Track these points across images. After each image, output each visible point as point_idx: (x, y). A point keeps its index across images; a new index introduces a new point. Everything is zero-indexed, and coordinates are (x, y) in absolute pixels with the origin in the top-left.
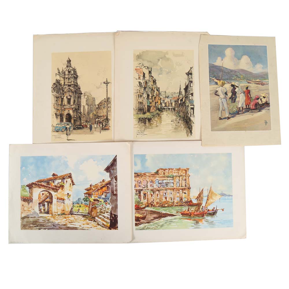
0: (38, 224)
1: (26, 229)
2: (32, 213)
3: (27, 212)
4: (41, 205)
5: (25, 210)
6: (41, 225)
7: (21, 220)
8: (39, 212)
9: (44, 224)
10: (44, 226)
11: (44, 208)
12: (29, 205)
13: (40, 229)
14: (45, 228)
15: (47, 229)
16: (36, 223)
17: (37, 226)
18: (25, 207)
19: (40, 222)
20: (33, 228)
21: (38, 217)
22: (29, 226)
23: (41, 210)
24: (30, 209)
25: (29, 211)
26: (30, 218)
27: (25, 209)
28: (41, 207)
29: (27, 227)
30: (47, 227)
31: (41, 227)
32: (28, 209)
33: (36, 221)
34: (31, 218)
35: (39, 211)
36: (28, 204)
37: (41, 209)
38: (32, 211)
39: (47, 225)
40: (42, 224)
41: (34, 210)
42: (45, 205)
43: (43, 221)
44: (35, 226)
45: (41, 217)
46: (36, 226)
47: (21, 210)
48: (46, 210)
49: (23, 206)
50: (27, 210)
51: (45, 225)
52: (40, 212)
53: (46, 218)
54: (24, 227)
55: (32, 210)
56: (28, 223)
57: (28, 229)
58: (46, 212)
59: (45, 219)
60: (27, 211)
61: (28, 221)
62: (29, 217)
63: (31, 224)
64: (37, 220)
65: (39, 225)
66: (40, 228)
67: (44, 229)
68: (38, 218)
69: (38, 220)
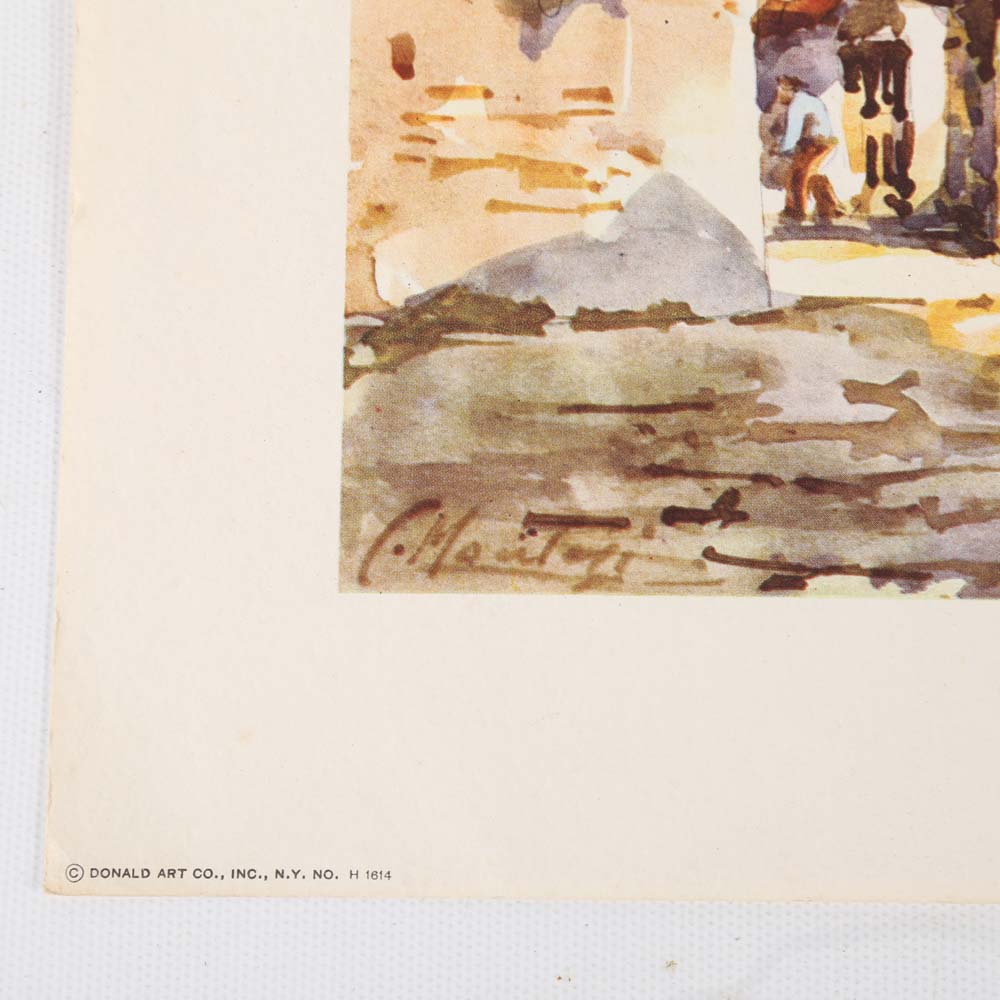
0: (754, 457)
1: (468, 562)
2: (600, 226)
3: (493, 206)
4: (821, 54)
5: (442, 166)
6: (809, 484)
7: (352, 373)
8: (778, 199)
9: (886, 463)
10: (890, 520)
11: (884, 124)
12: (531, 49)
13: (785, 577)
14: (897, 548)
15: (958, 567)
16: (689, 438)
17: (728, 510)
18: (445, 92)
19: (791, 432)
20: (625, 541)
21: (756, 304)
22: (545, 506)
23: (822, 166)
24: (569, 144)
25: (535, 170)
26: (558, 334)
27: (453, 143)
28: (802, 104)
29: (494, 532)
30: (955, 543)
31: (824, 523)
32: (511, 137)
33: (704, 404)
34: (589, 320)
35: (770, 179)
36: (514, 30)
37: (811, 146)
38: (619, 190)
39: (950, 492)
40: (838, 458)
41: (644, 155)
42: (895, 57)
43: (856, 391)
44: (673, 516)
45: (808, 306)
46: (700, 517)
47: (359, 147)
48: (927, 172)
49: (404, 69)
50: (507, 161)
51: (893, 496)
52: (793, 211)
53: (916, 329)
54: (415, 532)
55: (623, 159)
56: (518, 447)
57: (520, 567)
58: (916, 200)
59: (907, 356)
60: (505, 184)
61: (521, 387)
62: (535, 317)
63: (578, 458)
64: (730, 385)
65: (759, 479)
66: (793, 553)
67: (881, 575)
68: (747, 335)
69: (753, 368)
